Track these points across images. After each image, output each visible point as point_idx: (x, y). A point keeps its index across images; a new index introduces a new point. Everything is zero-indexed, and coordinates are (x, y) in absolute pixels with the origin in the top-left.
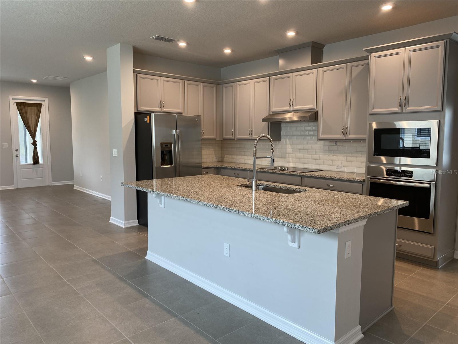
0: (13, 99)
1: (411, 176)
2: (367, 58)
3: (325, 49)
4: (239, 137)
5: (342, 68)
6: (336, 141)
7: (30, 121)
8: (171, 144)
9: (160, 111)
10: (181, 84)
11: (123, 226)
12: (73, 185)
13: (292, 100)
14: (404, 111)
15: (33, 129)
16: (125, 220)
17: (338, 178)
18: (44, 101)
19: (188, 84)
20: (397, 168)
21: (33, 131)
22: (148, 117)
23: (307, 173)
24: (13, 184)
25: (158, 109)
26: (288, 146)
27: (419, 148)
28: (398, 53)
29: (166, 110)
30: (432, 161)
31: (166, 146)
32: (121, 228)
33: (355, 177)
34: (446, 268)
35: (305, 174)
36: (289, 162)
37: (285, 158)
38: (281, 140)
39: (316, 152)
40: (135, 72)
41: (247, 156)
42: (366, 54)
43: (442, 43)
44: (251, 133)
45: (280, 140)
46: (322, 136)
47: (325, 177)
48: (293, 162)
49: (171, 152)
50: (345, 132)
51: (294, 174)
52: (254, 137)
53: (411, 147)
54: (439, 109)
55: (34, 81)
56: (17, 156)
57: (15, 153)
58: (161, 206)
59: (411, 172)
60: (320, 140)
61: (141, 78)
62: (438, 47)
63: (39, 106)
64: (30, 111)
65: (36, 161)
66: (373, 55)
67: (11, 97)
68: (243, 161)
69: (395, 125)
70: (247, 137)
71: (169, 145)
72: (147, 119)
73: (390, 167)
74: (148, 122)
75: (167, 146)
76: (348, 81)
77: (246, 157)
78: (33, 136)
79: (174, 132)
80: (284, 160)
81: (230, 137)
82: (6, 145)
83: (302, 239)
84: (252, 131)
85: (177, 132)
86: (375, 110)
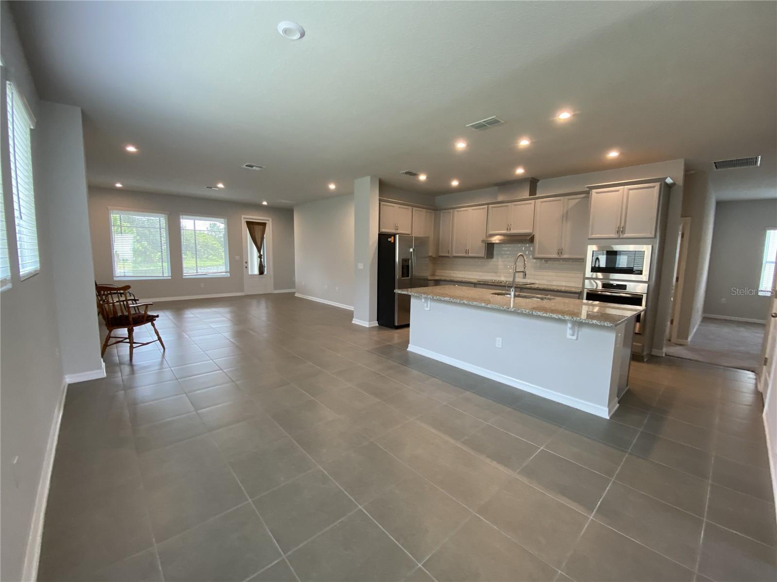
0: (244, 218)
1: (625, 289)
2: (588, 193)
3: (539, 184)
4: (455, 255)
5: (559, 200)
6: (547, 260)
7: (257, 237)
8: (409, 260)
9: (401, 232)
10: (410, 210)
11: (368, 326)
12: (294, 293)
13: (510, 225)
14: (621, 237)
15: (259, 244)
16: (369, 322)
18: (268, 220)
19: (416, 210)
20: (612, 282)
21: (259, 246)
22: (393, 237)
23: (527, 286)
24: (242, 291)
25: (394, 231)
27: (633, 268)
28: (618, 191)
30: (645, 277)
31: (405, 261)
32: (366, 327)
33: (573, 290)
34: (648, 362)
35: (523, 286)
36: (500, 277)
37: (496, 273)
38: (493, 258)
40: (380, 200)
42: (588, 189)
43: (657, 185)
44: (467, 252)
46: (537, 255)
48: (504, 277)
49: (408, 266)
50: (560, 252)
52: (470, 255)
53: (626, 266)
54: (653, 236)
55: (265, 203)
56: (246, 267)
57: (245, 265)
58: (426, 309)
59: (626, 285)
60: (535, 258)
61: (383, 205)
62: (654, 187)
63: (264, 225)
64: (258, 229)
65: (261, 272)
66: (594, 191)
67: (243, 216)
68: (455, 275)
69: (612, 248)
70: (464, 255)
71: (407, 261)
72: (391, 239)
73: (606, 281)
74: (392, 241)
76: (565, 212)
78: (259, 251)
79: (411, 250)
81: (447, 255)
82: (237, 258)
83: (580, 333)
84: (468, 250)
85: (414, 250)
86: (593, 236)
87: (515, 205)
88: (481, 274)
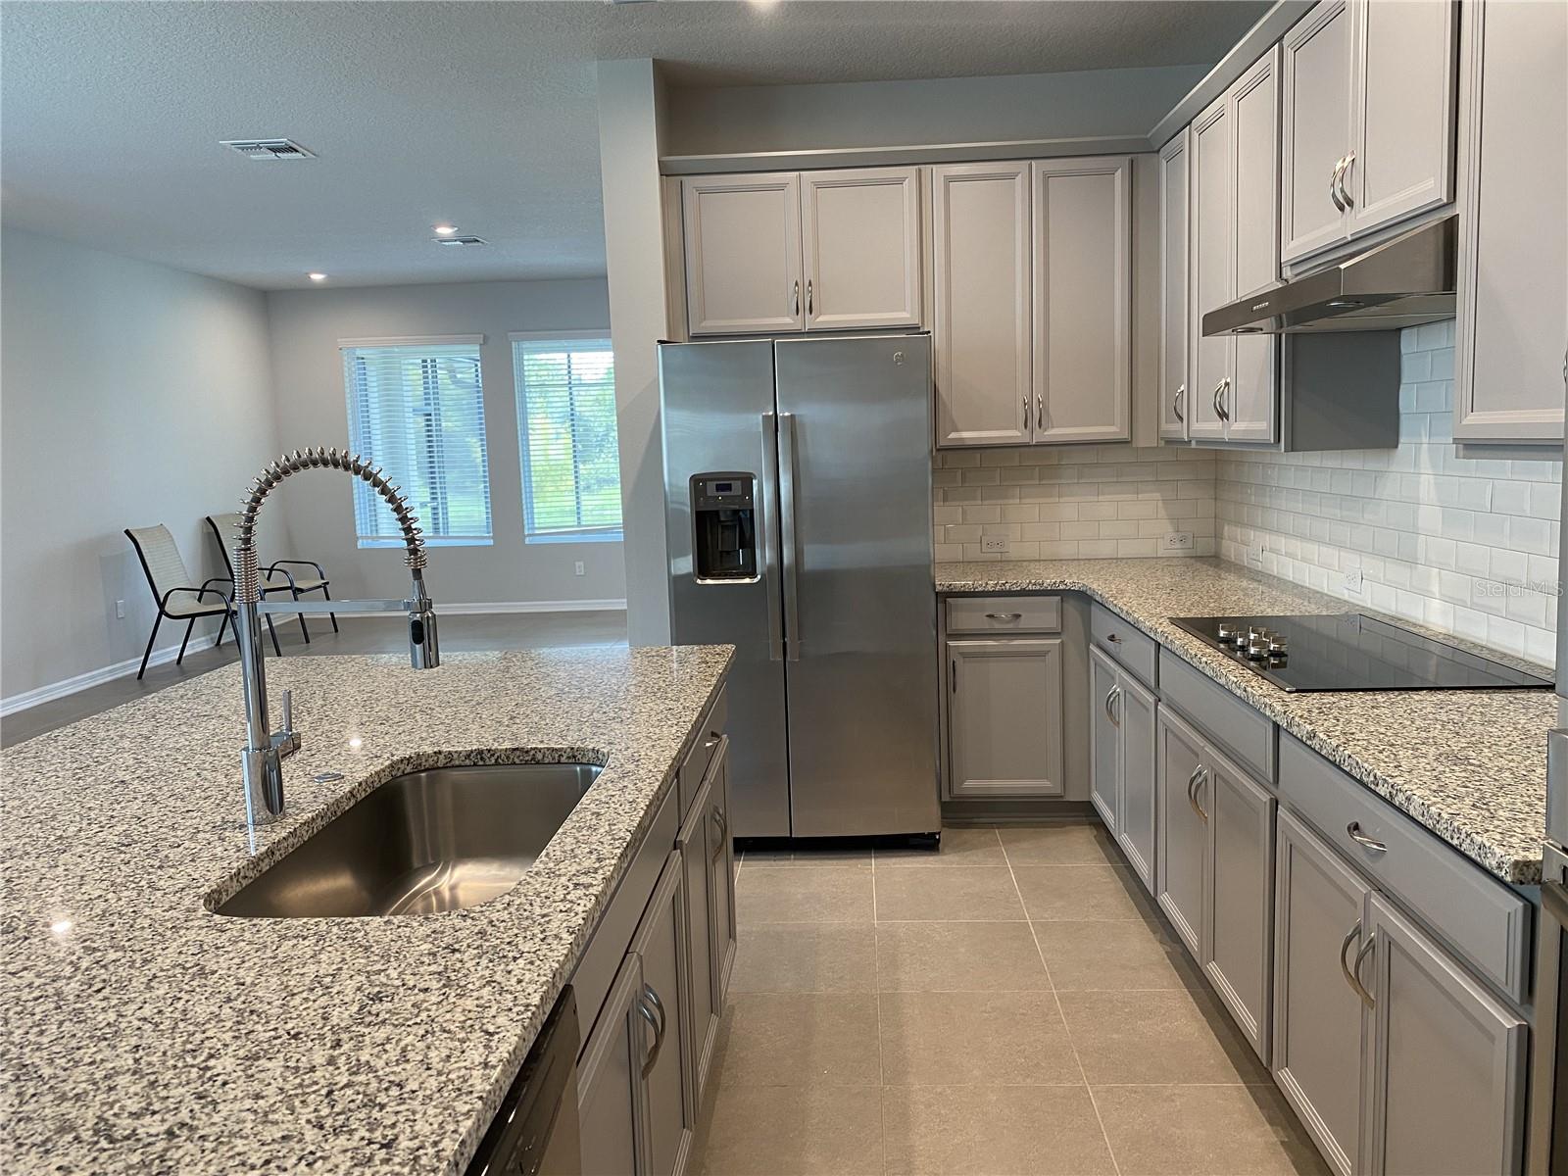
4: (1198, 427)
9: (798, 326)
19: (951, 180)
25: (788, 320)
29: (825, 320)
31: (719, 488)
38: (1397, 447)
45: (1394, 444)
71: (737, 486)
75: (728, 487)
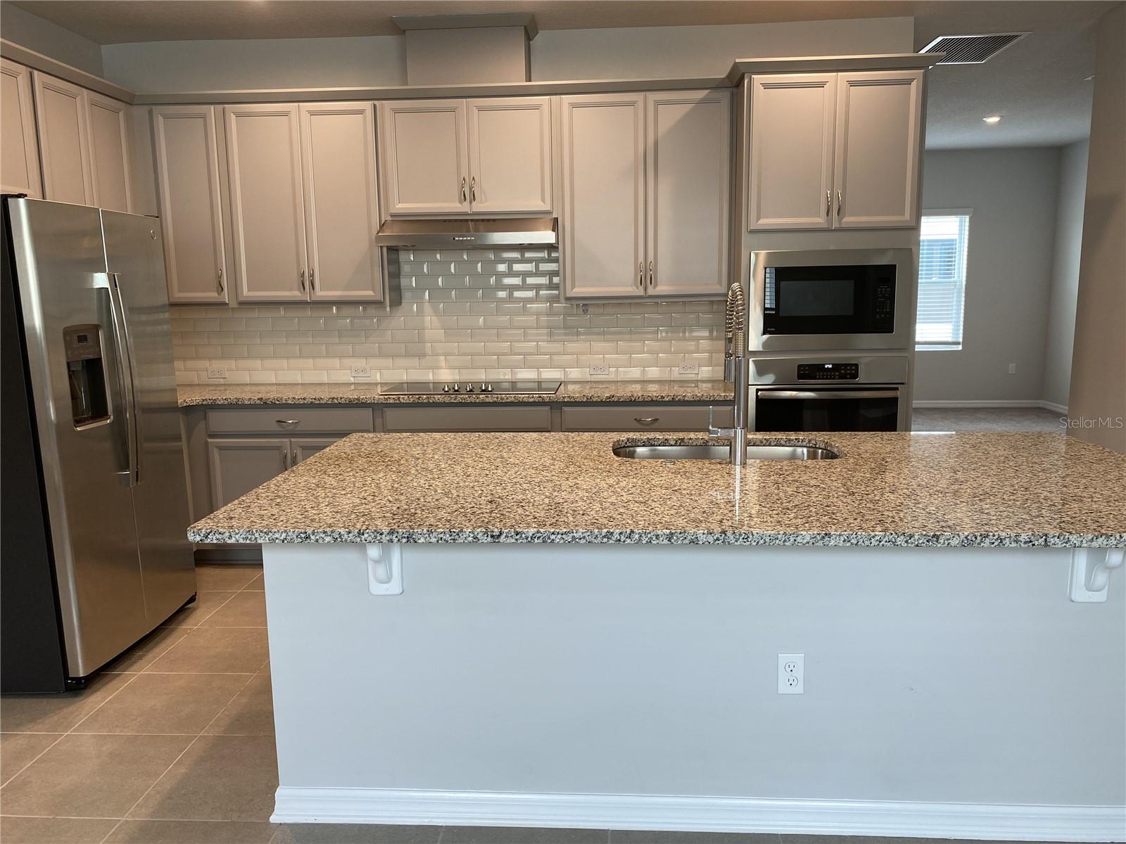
1: (856, 376)
4: (246, 293)
5: (632, 104)
8: (93, 331)
10: (22, 82)
13: (470, 182)
14: (836, 225)
17: (670, 398)
26: (430, 320)
28: (821, 85)
31: (80, 339)
37: (422, 355)
38: (401, 304)
39: (525, 334)
41: (262, 358)
42: (729, 74)
43: (917, 74)
44: (306, 282)
46: (576, 290)
47: (633, 399)
49: (95, 363)
50: (646, 276)
51: (532, 400)
52: (321, 294)
59: (853, 368)
66: (758, 79)
70: (296, 294)
71: (90, 337)
73: (806, 358)
75: (85, 339)
76: (650, 144)
77: (258, 363)
79: (100, 279)
80: (415, 362)
81: (208, 295)
84: (312, 275)
85: (112, 279)
86: (762, 221)
87: (480, 109)
88: (360, 363)
